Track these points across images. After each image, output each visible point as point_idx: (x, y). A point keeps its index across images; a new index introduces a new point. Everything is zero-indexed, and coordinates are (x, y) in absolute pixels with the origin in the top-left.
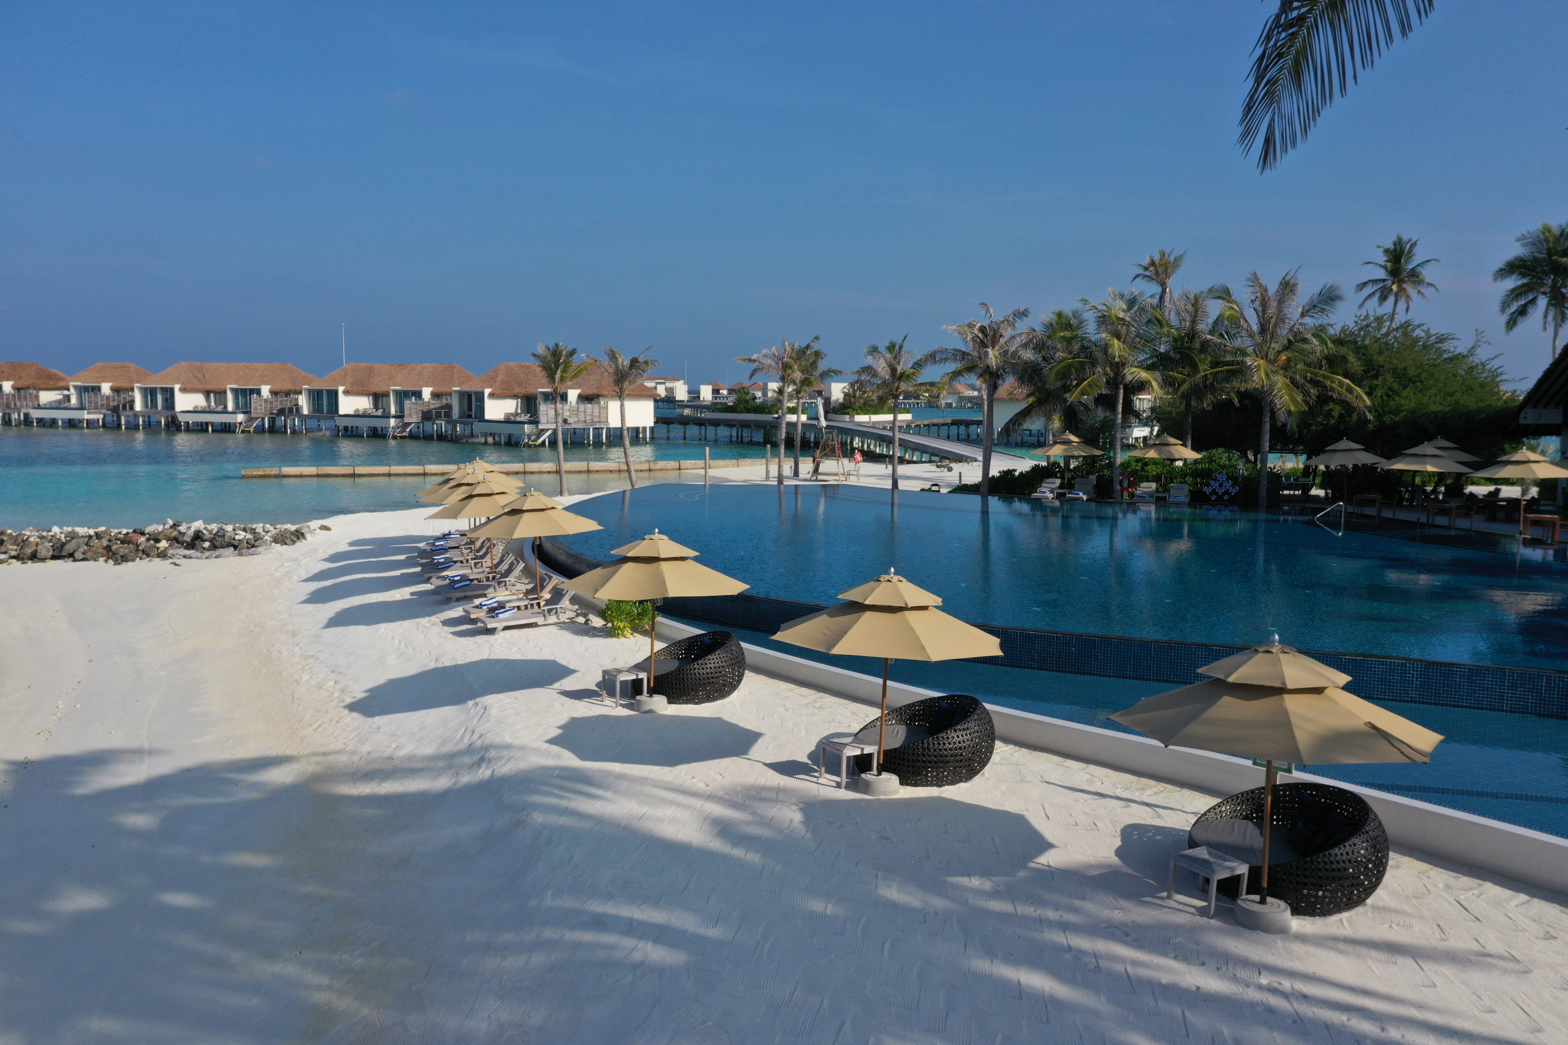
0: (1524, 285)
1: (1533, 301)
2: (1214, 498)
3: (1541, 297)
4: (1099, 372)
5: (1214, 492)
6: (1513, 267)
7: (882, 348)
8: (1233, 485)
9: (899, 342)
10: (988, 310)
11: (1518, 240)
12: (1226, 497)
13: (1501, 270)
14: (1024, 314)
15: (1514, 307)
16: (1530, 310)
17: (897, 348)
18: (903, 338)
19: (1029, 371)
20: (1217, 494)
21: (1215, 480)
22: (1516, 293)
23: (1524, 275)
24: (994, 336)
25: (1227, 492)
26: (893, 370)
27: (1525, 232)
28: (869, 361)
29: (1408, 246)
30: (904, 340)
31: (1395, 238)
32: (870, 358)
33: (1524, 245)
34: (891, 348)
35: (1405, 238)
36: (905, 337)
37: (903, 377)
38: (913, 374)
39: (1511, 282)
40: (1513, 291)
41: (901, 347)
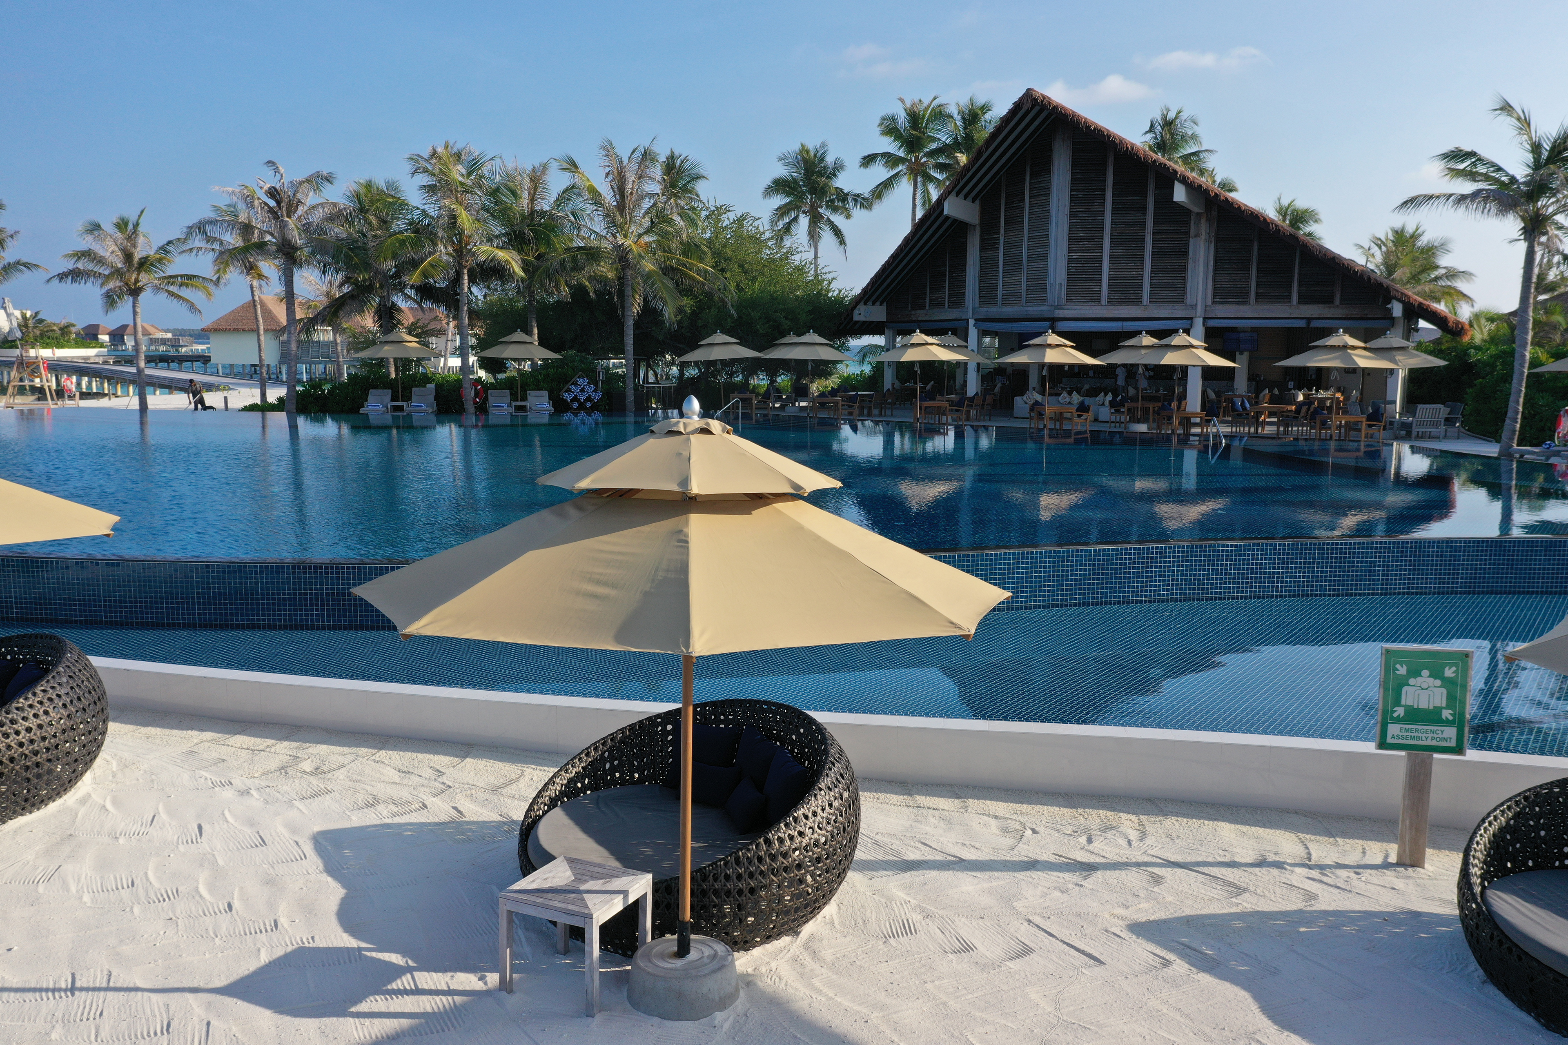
0: (786, 205)
1: (795, 220)
2: (575, 405)
3: (802, 216)
4: (441, 251)
5: (575, 399)
6: (779, 186)
7: (108, 227)
8: (595, 391)
9: (133, 218)
10: (276, 170)
11: (780, 159)
12: (589, 405)
13: (770, 187)
14: (329, 179)
15: (781, 225)
16: (793, 229)
17: (130, 227)
18: (139, 213)
19: (345, 250)
20: (578, 400)
21: (576, 384)
22: (782, 211)
23: (788, 194)
24: (289, 204)
25: (589, 399)
26: (128, 257)
27: (785, 151)
28: (87, 243)
29: (679, 161)
30: (140, 216)
31: (668, 153)
32: (89, 238)
33: (786, 165)
34: (122, 225)
35: (676, 153)
36: (142, 212)
37: (144, 264)
38: (160, 260)
39: (779, 200)
40: (779, 208)
41: (136, 226)
